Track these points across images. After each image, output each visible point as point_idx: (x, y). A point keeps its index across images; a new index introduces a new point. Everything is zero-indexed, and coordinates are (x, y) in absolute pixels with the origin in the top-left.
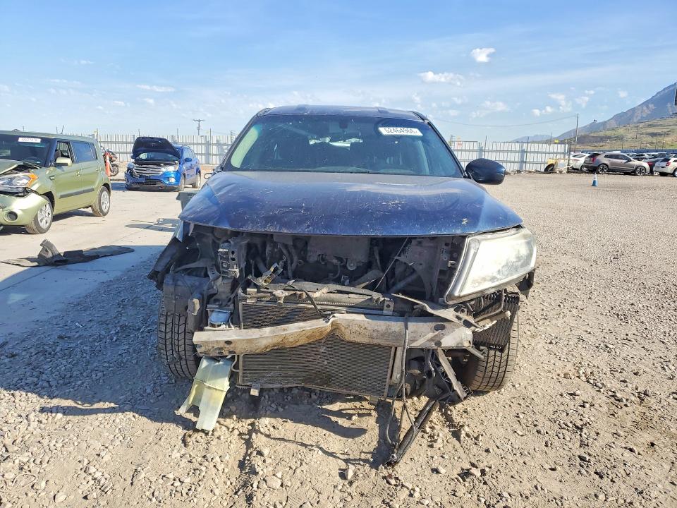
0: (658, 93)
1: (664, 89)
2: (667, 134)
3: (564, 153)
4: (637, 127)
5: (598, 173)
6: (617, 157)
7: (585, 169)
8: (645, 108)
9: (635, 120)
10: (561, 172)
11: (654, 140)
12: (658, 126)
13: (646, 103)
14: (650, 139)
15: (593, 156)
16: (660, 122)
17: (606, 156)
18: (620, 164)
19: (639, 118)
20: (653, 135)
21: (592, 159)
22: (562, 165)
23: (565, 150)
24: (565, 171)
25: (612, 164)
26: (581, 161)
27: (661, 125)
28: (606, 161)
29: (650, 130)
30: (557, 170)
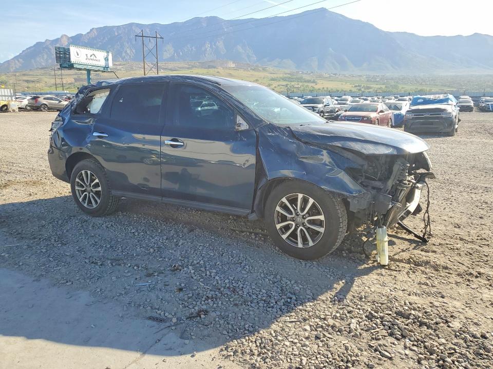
0: (23, 51)
1: (27, 49)
2: (38, 82)
3: (11, 96)
4: (15, 75)
5: (41, 111)
6: (51, 99)
7: (28, 108)
8: (17, 62)
9: (12, 70)
10: (14, 111)
11: (31, 85)
12: (30, 75)
13: (16, 58)
14: (26, 84)
15: (35, 98)
16: (31, 73)
17: (44, 99)
18: (55, 104)
19: (14, 69)
20: (27, 81)
21: (34, 101)
22: (14, 105)
23: (11, 94)
24: (17, 110)
25: (50, 104)
26: (25, 102)
27: (32, 75)
28: (45, 102)
29: (26, 78)
30: (10, 109)
